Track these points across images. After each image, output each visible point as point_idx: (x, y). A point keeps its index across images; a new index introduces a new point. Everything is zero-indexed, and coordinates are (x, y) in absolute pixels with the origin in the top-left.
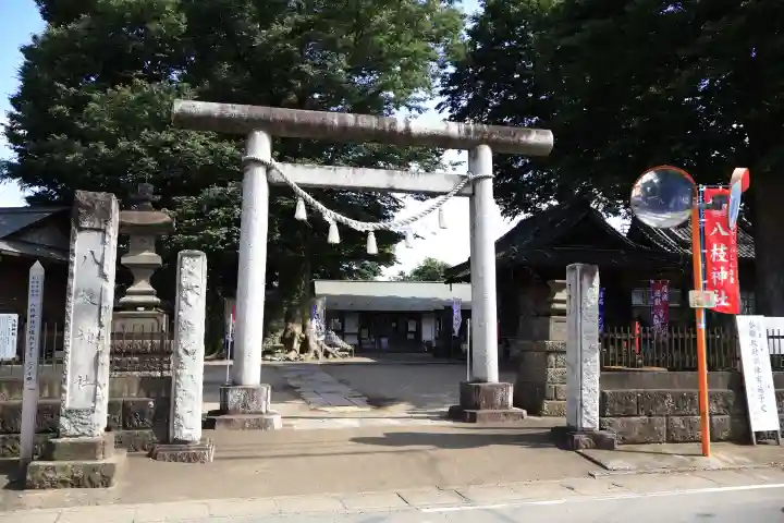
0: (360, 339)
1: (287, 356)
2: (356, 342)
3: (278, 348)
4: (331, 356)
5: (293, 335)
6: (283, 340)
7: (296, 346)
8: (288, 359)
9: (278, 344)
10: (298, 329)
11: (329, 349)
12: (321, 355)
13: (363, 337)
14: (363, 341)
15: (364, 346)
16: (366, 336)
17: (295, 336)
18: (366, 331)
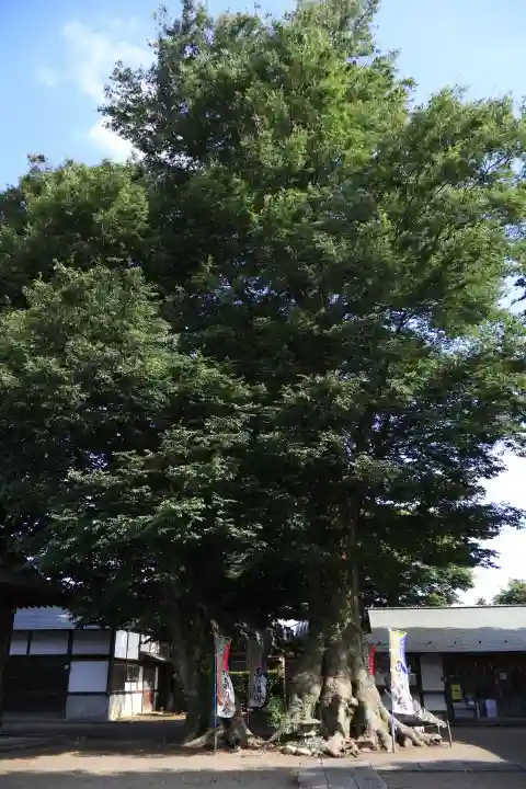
0: (449, 701)
1: (326, 745)
2: (443, 707)
3: (309, 727)
4: (408, 742)
5: (337, 700)
6: (319, 711)
7: (344, 721)
8: (329, 754)
9: (309, 720)
10: (344, 689)
11: (404, 729)
12: (390, 741)
13: (454, 698)
14: (454, 705)
15: (458, 715)
16: (459, 697)
17: (340, 702)
18: (458, 687)
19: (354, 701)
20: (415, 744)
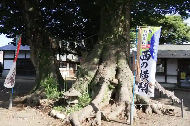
13: (181, 78)
14: (181, 81)
15: (182, 85)
16: (184, 78)
17: (103, 81)
18: (184, 74)
19: (115, 81)
20: (154, 112)
